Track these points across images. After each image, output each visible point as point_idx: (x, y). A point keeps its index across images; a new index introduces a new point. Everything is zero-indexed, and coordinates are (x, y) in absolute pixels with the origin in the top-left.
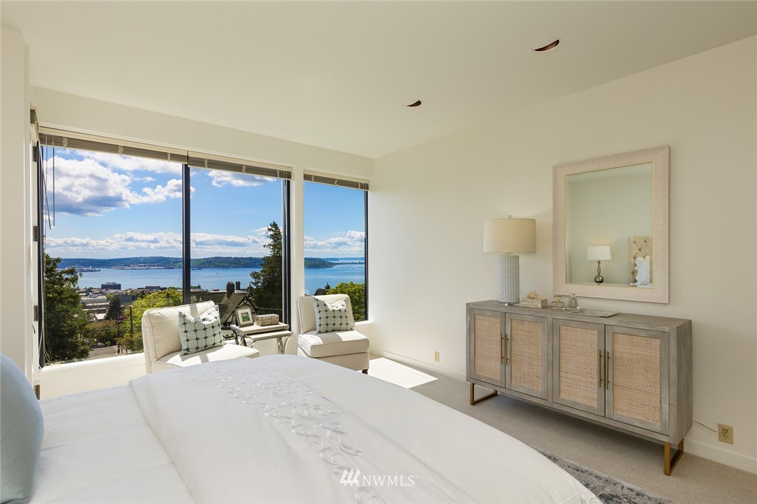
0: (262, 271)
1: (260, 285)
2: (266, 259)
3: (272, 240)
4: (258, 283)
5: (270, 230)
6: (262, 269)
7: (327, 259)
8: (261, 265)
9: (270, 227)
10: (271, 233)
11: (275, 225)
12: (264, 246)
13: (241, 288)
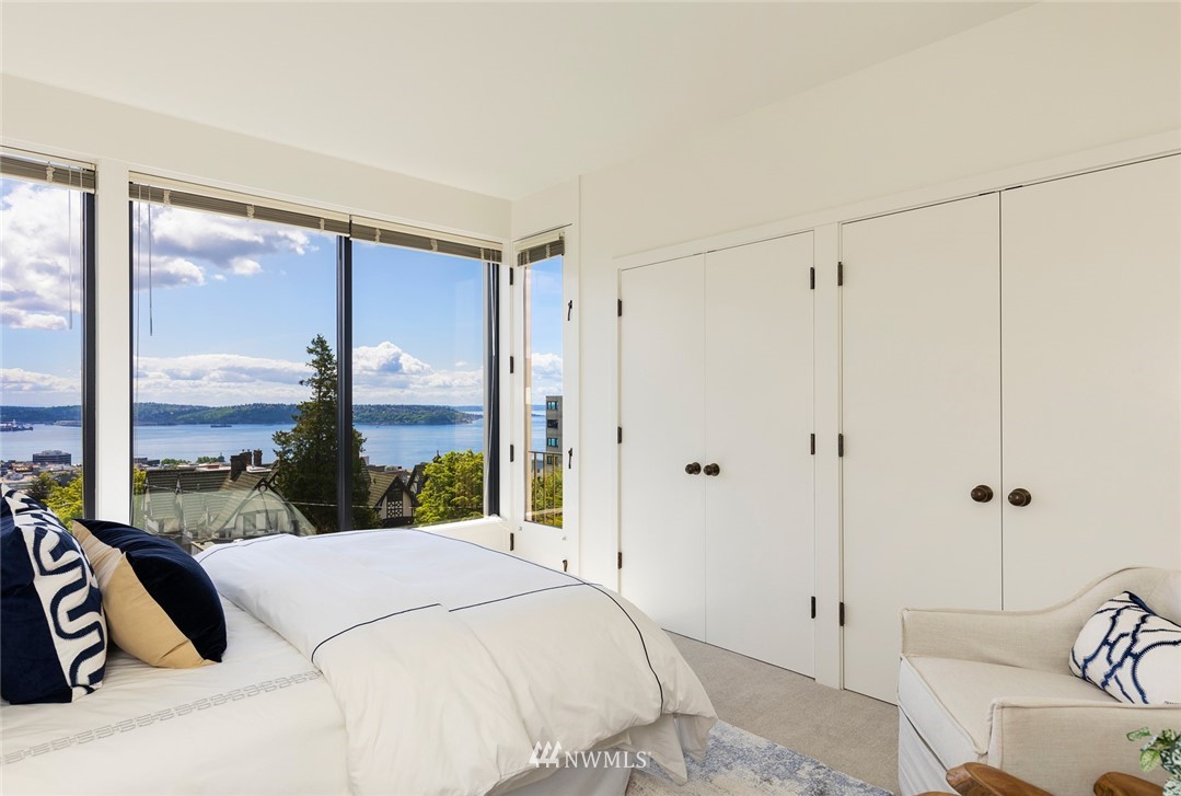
0: (294, 430)
1: (291, 456)
2: (305, 408)
3: (315, 370)
4: (286, 453)
5: (311, 351)
6: (294, 426)
7: (460, 408)
8: (295, 418)
9: (312, 347)
10: (315, 357)
11: (320, 342)
12: (301, 383)
13: (263, 463)
